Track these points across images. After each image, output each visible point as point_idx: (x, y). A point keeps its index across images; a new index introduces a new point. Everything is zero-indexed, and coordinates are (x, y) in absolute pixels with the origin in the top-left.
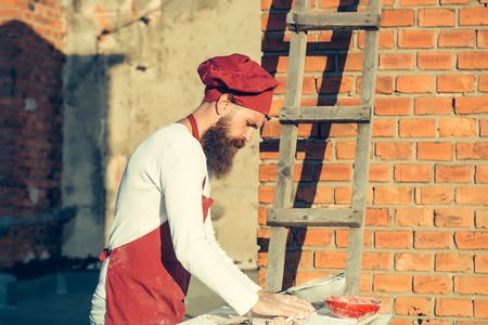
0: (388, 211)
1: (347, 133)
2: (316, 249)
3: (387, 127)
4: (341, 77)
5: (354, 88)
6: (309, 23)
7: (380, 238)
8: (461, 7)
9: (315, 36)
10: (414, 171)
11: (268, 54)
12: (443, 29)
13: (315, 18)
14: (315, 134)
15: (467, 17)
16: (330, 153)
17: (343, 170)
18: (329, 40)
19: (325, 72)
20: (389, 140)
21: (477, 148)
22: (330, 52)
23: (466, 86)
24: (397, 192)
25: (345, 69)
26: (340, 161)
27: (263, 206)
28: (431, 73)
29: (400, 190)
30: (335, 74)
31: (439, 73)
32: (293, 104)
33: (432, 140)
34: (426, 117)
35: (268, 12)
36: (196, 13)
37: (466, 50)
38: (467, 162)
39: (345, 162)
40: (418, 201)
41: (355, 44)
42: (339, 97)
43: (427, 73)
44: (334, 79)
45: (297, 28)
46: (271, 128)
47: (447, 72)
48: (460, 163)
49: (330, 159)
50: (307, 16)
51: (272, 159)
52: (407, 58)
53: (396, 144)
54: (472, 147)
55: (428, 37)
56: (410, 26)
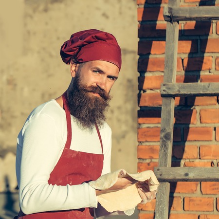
1: (208, 102)
2: (184, 195)
4: (203, 58)
5: (213, 66)
6: (182, 15)
9: (182, 25)
11: (143, 40)
13: (187, 11)
14: (182, 104)
16: (195, 118)
17: (206, 132)
18: (193, 28)
19: (190, 54)
22: (194, 38)
25: (207, 51)
26: (204, 125)
27: (141, 161)
30: (198, 55)
32: (171, 81)
35: (143, 6)
36: (50, 6)
39: (207, 125)
41: (214, 31)
42: (202, 73)
44: (197, 59)
45: (171, 19)
46: (147, 99)
49: (195, 123)
50: (180, 9)
51: (149, 124)
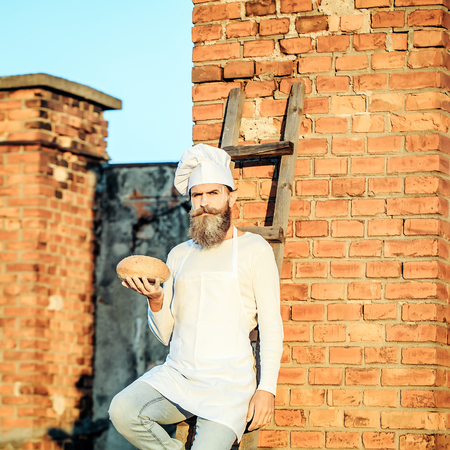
0: (302, 412)
3: (302, 332)
7: (295, 438)
8: (370, 219)
10: (326, 373)
12: (353, 240)
15: (375, 228)
20: (304, 344)
21: (383, 352)
23: (373, 294)
24: (311, 394)
28: (342, 281)
29: (314, 392)
31: (350, 281)
33: (344, 345)
34: (337, 322)
37: (374, 259)
38: (374, 366)
40: (330, 403)
43: (339, 280)
47: (356, 280)
48: (368, 366)
52: (321, 267)
53: (310, 349)
54: (378, 351)
55: (340, 248)
56: (324, 236)
